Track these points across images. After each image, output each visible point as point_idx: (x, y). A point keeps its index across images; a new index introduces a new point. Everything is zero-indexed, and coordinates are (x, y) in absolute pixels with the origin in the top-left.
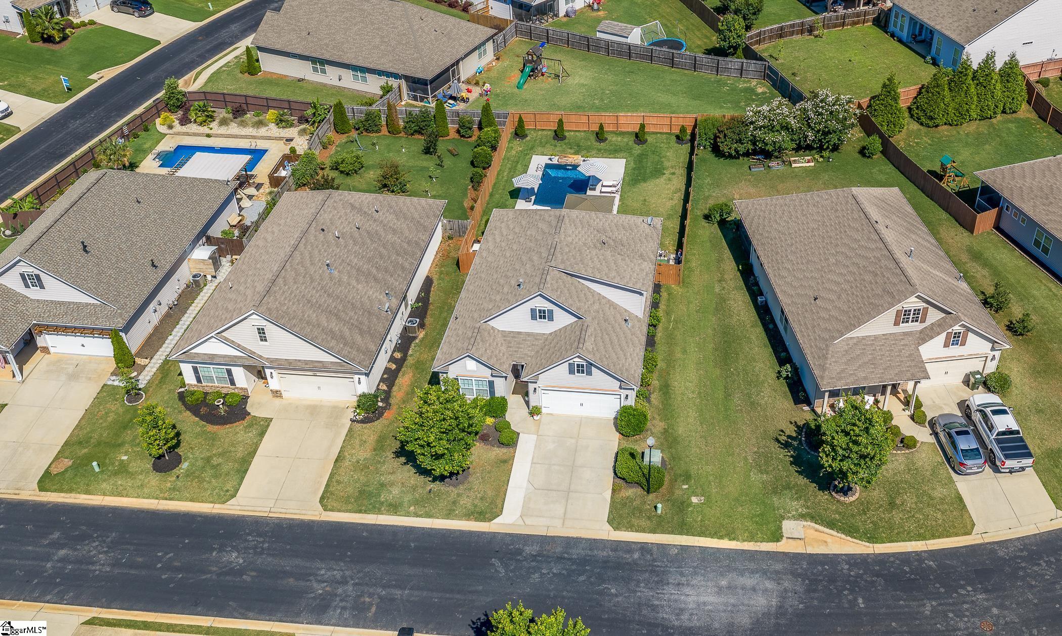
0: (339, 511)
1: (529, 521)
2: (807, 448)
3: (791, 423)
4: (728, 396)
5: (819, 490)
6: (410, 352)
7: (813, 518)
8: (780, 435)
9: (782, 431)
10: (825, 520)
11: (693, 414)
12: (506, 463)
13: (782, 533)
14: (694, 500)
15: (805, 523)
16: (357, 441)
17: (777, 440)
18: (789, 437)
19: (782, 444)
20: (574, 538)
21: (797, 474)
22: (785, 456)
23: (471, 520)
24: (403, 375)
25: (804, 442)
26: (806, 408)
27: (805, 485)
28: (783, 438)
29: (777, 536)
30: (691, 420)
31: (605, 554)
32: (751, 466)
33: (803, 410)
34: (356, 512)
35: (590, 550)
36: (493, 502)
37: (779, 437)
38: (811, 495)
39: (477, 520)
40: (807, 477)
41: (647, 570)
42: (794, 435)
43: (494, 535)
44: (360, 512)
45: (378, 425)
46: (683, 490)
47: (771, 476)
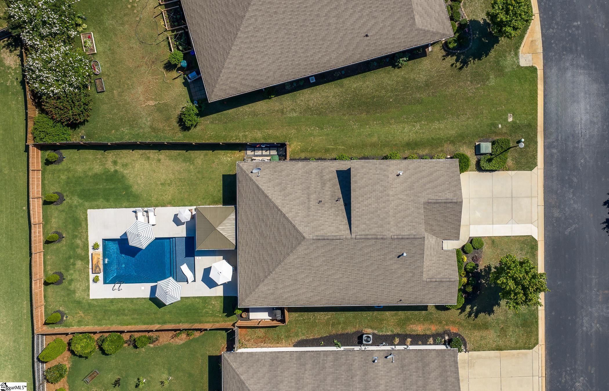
0: (537, 335)
1: (535, 218)
2: (466, 50)
3: (444, 59)
4: (420, 102)
5: (498, 43)
6: (389, 333)
7: (517, 48)
8: (456, 66)
9: (452, 65)
10: (519, 41)
11: (436, 125)
12: (493, 241)
13: (530, 67)
14: (510, 119)
15: (520, 53)
16: (483, 342)
17: (461, 69)
18: (457, 61)
19: (464, 65)
20: (544, 189)
21: (488, 56)
22: (473, 65)
23: (537, 253)
24: (414, 331)
25: (461, 51)
26: (430, 49)
27: (495, 51)
28: (458, 65)
29: (533, 70)
30: (442, 126)
31: (555, 169)
32: (484, 85)
33: (432, 51)
34: (537, 325)
35: (553, 178)
36: (523, 242)
37: (458, 67)
38: (502, 48)
39: (537, 250)
40: (490, 50)
41: (565, 144)
42: (455, 57)
43: (546, 237)
44: (537, 322)
45: (465, 333)
46: (502, 127)
47: (491, 72)
